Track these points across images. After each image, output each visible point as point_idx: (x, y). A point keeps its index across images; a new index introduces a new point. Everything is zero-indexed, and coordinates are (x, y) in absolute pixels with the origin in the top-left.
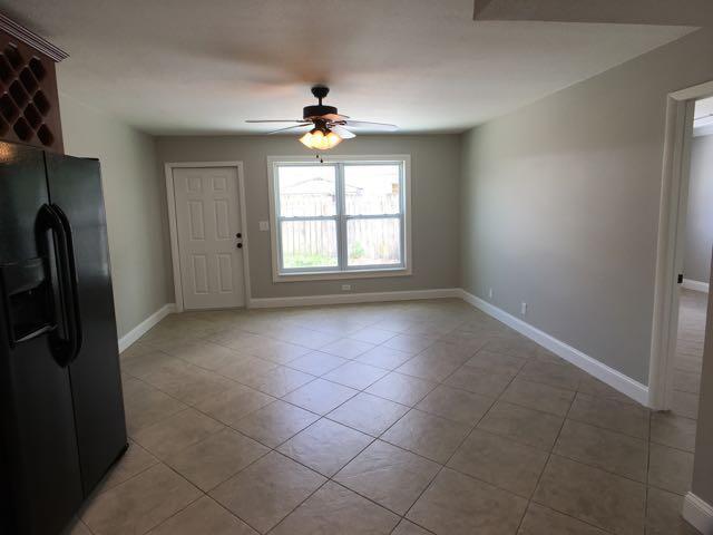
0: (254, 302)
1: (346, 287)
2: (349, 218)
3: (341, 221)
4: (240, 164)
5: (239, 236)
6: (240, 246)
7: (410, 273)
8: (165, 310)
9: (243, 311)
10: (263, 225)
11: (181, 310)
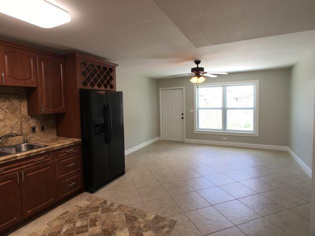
0: (187, 140)
1: (225, 138)
2: (228, 109)
3: (224, 110)
4: (184, 88)
5: (183, 114)
6: (183, 118)
7: (257, 135)
8: (156, 139)
9: (182, 143)
10: (191, 111)
11: (162, 139)
